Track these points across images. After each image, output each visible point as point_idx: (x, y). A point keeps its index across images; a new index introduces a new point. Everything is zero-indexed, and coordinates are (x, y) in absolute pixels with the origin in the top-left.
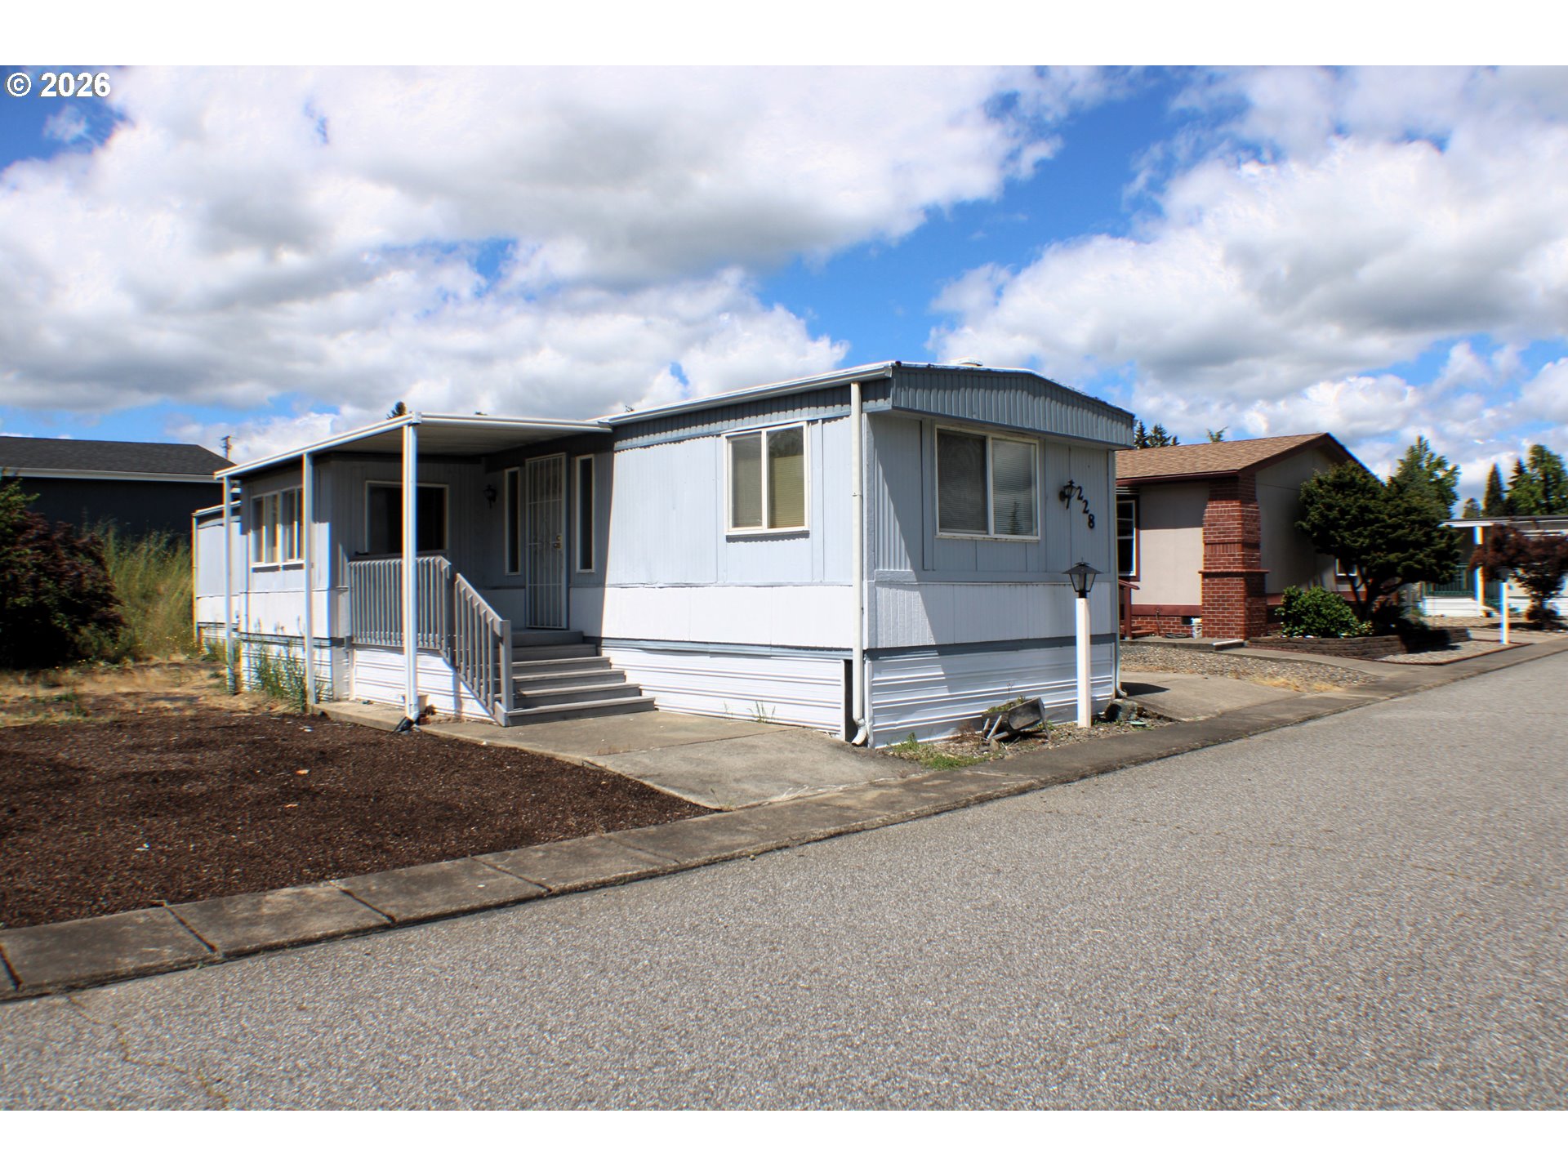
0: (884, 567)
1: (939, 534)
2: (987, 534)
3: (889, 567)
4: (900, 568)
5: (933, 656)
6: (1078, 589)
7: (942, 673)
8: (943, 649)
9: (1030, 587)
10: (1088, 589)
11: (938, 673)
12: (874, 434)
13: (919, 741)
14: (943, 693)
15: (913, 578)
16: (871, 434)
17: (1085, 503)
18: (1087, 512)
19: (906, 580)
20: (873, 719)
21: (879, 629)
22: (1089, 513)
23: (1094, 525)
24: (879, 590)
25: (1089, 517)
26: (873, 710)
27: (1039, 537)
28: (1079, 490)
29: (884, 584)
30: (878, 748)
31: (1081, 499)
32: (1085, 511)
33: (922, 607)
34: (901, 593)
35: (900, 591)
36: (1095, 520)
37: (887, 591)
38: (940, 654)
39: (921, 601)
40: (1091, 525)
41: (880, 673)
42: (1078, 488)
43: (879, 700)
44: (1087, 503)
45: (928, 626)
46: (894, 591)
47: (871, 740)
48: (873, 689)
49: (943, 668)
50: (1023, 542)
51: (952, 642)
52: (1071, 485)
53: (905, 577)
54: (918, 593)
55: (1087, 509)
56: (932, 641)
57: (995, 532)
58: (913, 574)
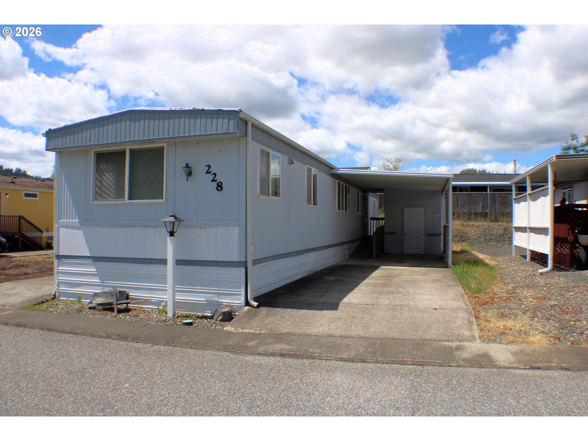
0: (64, 219)
1: (92, 202)
2: (124, 201)
3: (67, 219)
4: (72, 219)
5: (90, 261)
6: (169, 231)
7: (95, 270)
8: (95, 259)
10: (175, 231)
11: (93, 270)
13: (83, 300)
14: (97, 280)
15: (79, 224)
16: (59, 161)
17: (213, 175)
18: (215, 181)
19: (75, 225)
20: (59, 286)
21: (61, 247)
22: (217, 181)
23: (222, 188)
24: (61, 229)
25: (218, 184)
26: (58, 282)
27: (164, 200)
28: (208, 167)
29: (63, 227)
30: (61, 298)
31: (210, 173)
32: (213, 181)
33: (83, 238)
34: (72, 231)
35: (71, 230)
36: (223, 186)
37: (65, 229)
38: (94, 261)
39: (83, 235)
40: (219, 188)
41: (62, 266)
42: (206, 166)
43: (62, 278)
44: (215, 174)
45: (87, 247)
46: (69, 230)
47: (57, 294)
48: (58, 273)
49: (96, 268)
50: (152, 203)
51: (100, 256)
52: (187, 166)
53: (74, 224)
54: (81, 231)
55: (215, 179)
56: (88, 254)
57: (130, 198)
58: (78, 222)
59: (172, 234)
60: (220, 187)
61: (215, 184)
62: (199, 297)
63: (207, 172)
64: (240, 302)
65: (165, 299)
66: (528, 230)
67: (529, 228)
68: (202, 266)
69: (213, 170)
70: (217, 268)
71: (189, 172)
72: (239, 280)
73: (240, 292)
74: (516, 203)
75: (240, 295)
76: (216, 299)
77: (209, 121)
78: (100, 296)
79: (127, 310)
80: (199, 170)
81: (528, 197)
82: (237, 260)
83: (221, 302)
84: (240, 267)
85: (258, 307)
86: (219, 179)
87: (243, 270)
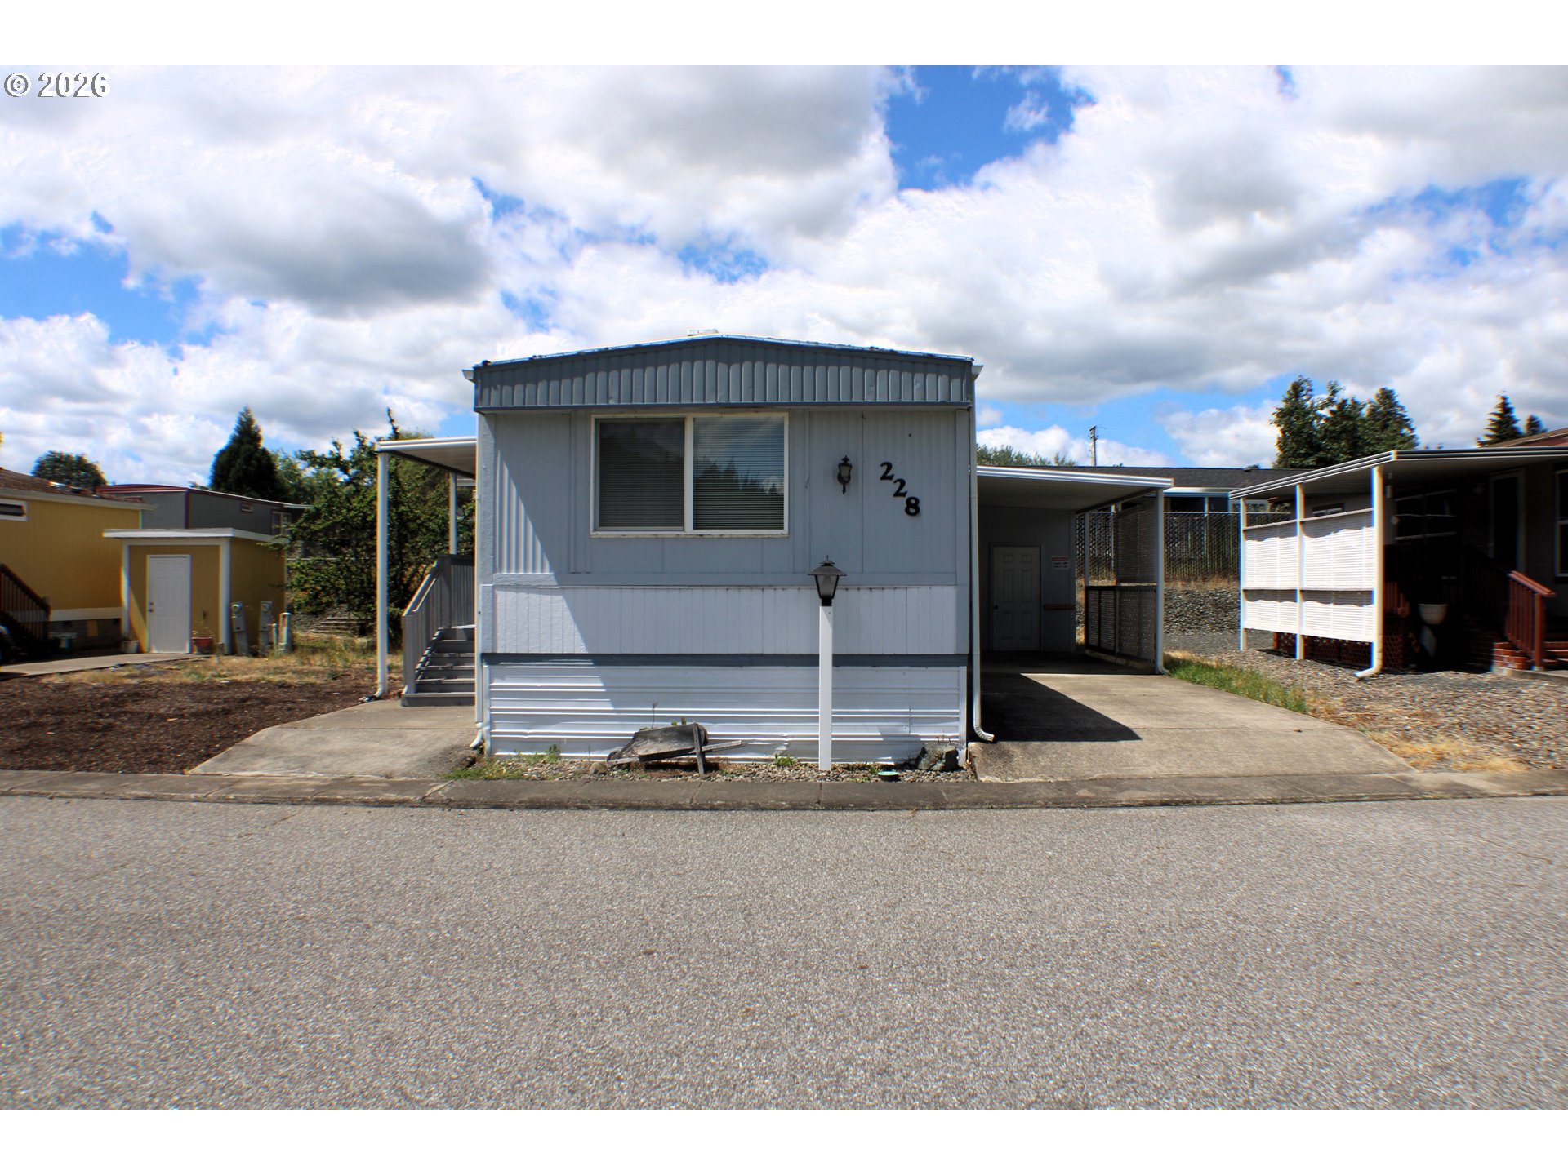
0: (509, 570)
1: (593, 534)
2: (683, 530)
3: (517, 570)
4: (534, 570)
5: (587, 665)
6: (820, 595)
7: (601, 685)
8: (600, 660)
9: (769, 593)
10: (831, 593)
11: (596, 684)
12: (495, 436)
13: (562, 754)
14: (606, 706)
15: (553, 582)
16: (490, 437)
17: (898, 484)
18: (904, 495)
19: (542, 584)
20: (492, 725)
21: (499, 634)
22: (907, 496)
23: (918, 511)
24: (500, 594)
25: (908, 501)
26: (491, 715)
27: (785, 531)
28: (885, 467)
29: (507, 587)
30: (497, 754)
31: (891, 478)
32: (898, 494)
33: (568, 613)
34: (534, 597)
35: (531, 595)
36: (920, 505)
37: (512, 595)
38: (596, 664)
39: (566, 606)
40: (912, 510)
41: (502, 678)
42: (882, 465)
43: (499, 706)
44: (902, 483)
45: (577, 633)
46: (523, 595)
47: (487, 745)
48: (491, 694)
49: (603, 680)
50: (755, 537)
51: (617, 652)
52: (845, 463)
53: (541, 580)
54: (561, 597)
55: (903, 491)
56: (582, 650)
57: (696, 527)
58: (553, 578)
59: (827, 601)
60: (913, 507)
61: (902, 502)
62: (867, 728)
63: (884, 477)
64: (957, 734)
65: (786, 737)
66: (1299, 595)
67: (1302, 591)
68: (874, 666)
69: (896, 472)
70: (908, 668)
71: (844, 474)
72: (956, 692)
73: (957, 713)
74: (1248, 538)
75: (958, 719)
76: (905, 730)
77: (905, 376)
78: (654, 739)
79: (711, 767)
80: (868, 472)
81: (1299, 527)
82: (952, 651)
83: (917, 736)
84: (958, 665)
85: (995, 741)
86: (911, 490)
87: (964, 670)
